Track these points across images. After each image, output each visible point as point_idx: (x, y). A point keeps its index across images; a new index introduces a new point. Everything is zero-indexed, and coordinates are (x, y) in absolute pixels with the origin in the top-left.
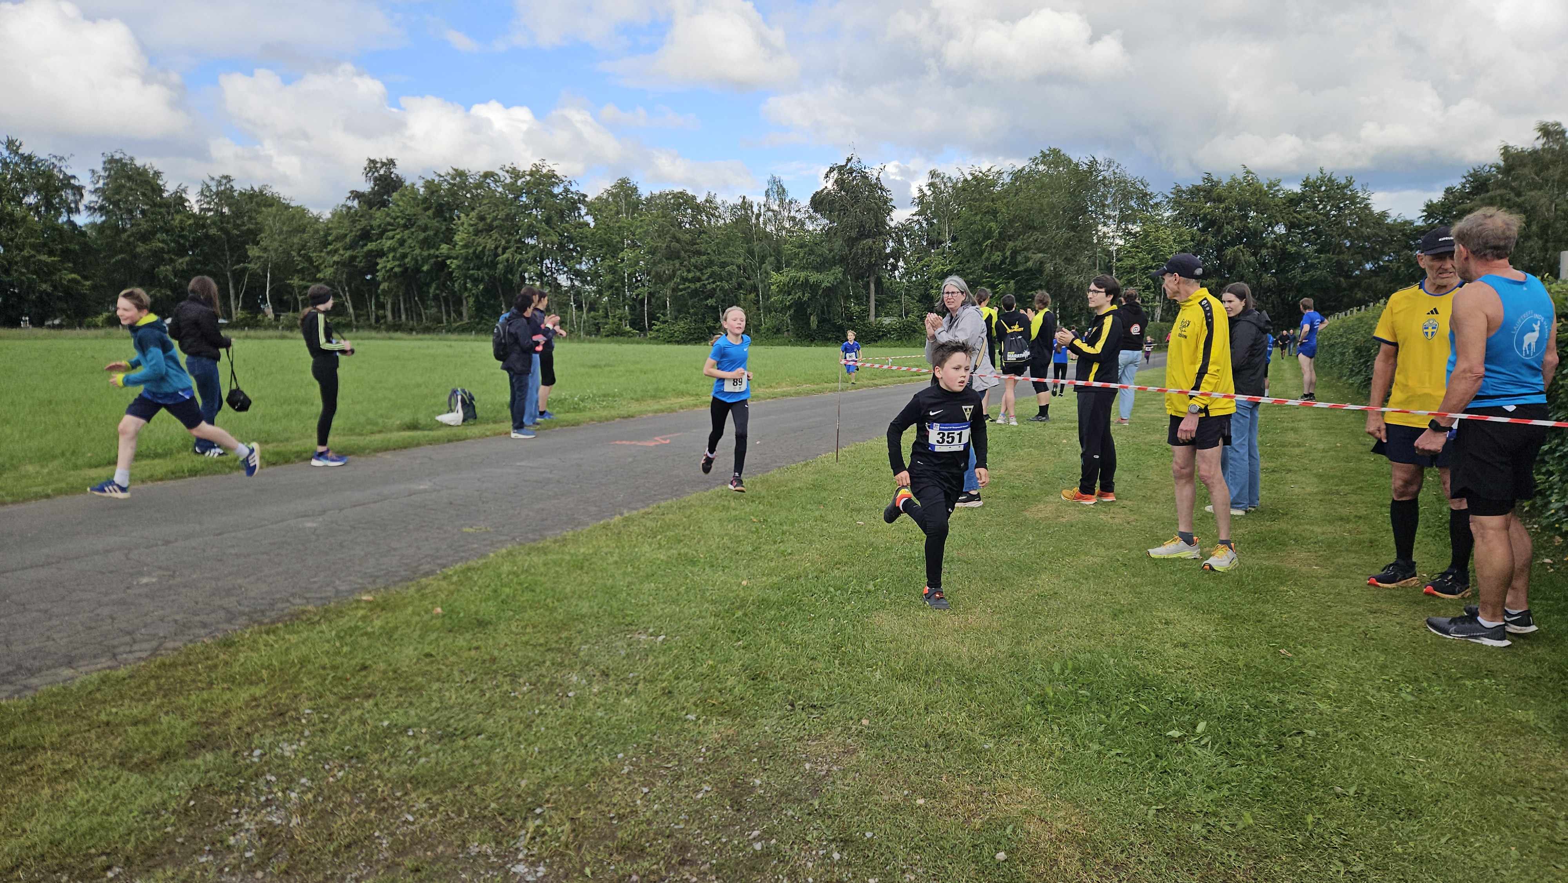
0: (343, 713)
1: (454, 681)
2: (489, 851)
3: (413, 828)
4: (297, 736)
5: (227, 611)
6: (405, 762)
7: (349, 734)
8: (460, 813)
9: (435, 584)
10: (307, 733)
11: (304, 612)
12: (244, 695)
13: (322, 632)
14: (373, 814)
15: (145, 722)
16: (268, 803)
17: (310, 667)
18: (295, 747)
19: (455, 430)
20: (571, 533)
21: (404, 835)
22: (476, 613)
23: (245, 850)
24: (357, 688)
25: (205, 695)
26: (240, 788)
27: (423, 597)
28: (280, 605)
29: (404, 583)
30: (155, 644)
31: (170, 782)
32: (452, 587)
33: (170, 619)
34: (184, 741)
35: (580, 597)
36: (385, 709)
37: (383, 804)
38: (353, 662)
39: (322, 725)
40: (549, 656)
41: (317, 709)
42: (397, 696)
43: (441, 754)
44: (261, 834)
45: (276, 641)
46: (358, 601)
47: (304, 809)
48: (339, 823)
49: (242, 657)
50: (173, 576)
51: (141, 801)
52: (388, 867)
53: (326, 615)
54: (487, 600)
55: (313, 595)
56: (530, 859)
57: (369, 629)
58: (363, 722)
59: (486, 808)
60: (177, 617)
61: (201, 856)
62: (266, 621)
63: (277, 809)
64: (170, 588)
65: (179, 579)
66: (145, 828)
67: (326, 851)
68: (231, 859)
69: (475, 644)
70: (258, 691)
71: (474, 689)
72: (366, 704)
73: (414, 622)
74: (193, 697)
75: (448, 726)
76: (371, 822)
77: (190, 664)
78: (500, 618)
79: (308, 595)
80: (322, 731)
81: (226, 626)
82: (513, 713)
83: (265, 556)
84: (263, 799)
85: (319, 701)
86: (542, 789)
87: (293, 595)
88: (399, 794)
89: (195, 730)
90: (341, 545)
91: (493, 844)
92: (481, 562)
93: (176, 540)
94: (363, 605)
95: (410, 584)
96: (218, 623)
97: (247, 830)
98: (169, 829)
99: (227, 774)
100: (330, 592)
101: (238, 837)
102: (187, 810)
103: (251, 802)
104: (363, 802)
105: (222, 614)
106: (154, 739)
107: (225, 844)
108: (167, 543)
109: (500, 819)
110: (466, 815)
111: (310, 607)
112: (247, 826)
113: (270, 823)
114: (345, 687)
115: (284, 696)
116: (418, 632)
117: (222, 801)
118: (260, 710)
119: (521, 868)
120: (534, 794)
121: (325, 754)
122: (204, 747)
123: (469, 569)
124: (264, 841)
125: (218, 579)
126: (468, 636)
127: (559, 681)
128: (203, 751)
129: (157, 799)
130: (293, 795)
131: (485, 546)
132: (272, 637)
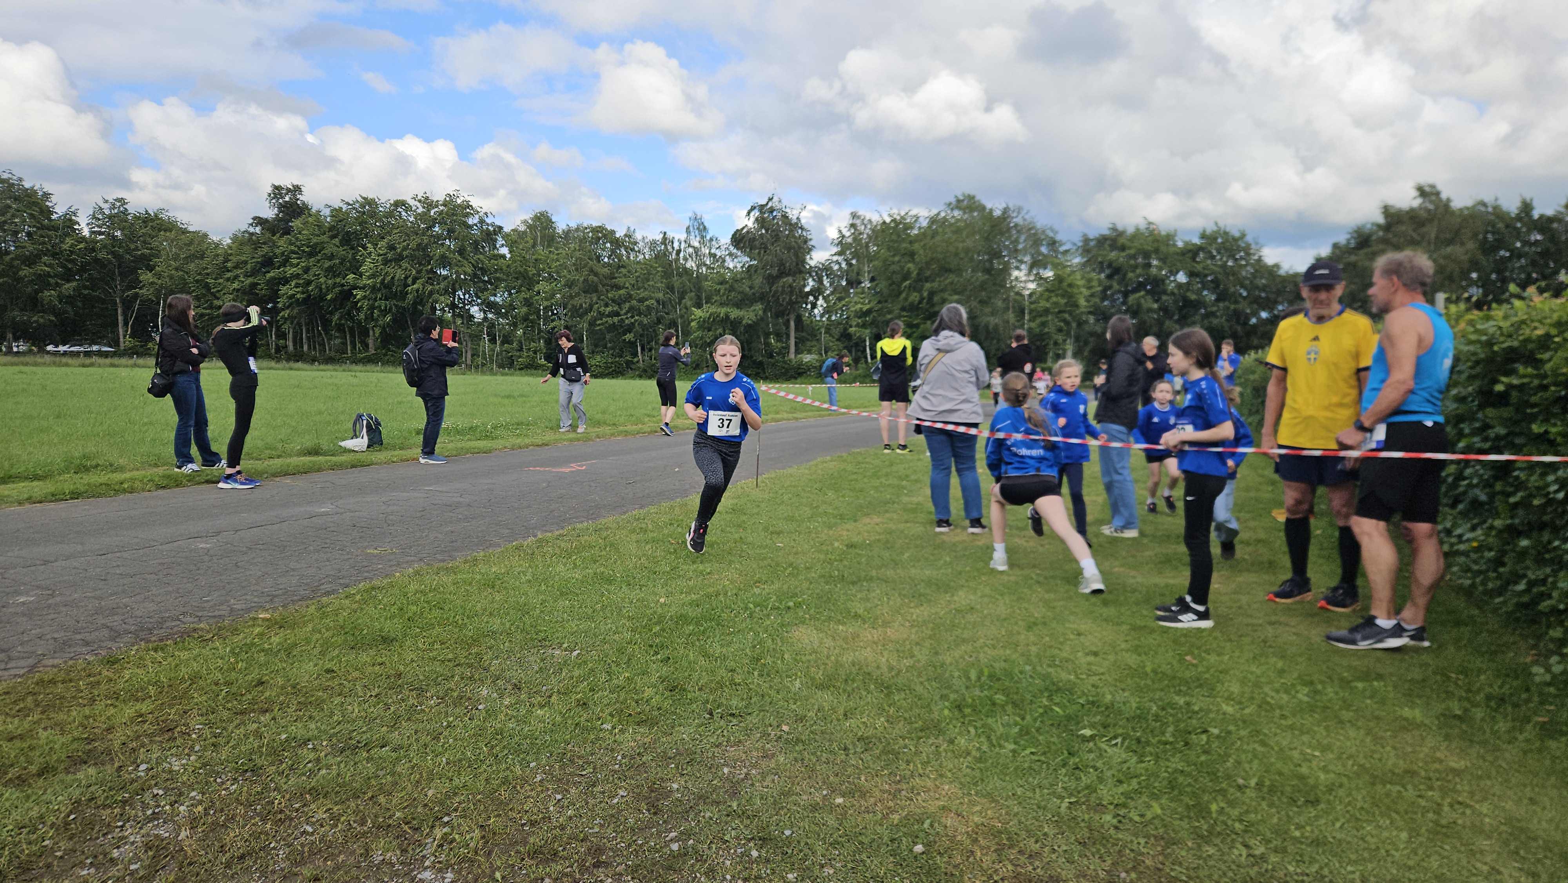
0: (237, 727)
1: (356, 694)
2: (394, 859)
3: (313, 838)
4: (187, 751)
5: (111, 629)
6: (304, 774)
7: (243, 748)
8: (363, 823)
9: (337, 602)
10: (197, 748)
11: (195, 630)
12: (129, 711)
13: (216, 649)
14: (268, 826)
15: (21, 737)
16: (155, 816)
17: (201, 682)
18: (184, 762)
19: (358, 456)
20: (482, 554)
21: (302, 845)
22: (381, 630)
23: (130, 862)
24: (253, 702)
25: (87, 711)
26: (124, 802)
27: (324, 615)
28: (168, 624)
29: (304, 603)
30: (31, 661)
31: (49, 796)
32: (355, 606)
33: (48, 637)
34: (63, 757)
35: (491, 614)
36: (283, 722)
37: (279, 816)
38: (249, 678)
39: (214, 740)
40: (457, 670)
41: (210, 725)
42: (296, 711)
43: (342, 765)
44: (148, 847)
45: (165, 658)
46: (255, 619)
47: (193, 822)
48: (232, 835)
49: (127, 674)
50: (53, 596)
51: (16, 815)
52: (285, 877)
53: (219, 633)
54: (392, 617)
55: (205, 613)
56: (437, 865)
57: (266, 646)
58: (259, 735)
59: (390, 817)
60: (56, 636)
61: (82, 868)
62: (153, 639)
63: (165, 822)
64: (49, 607)
65: (58, 599)
66: (20, 842)
67: (218, 862)
68: (114, 871)
69: (379, 660)
70: (144, 707)
71: (378, 703)
72: (262, 719)
73: (314, 639)
74: (74, 713)
75: (350, 739)
76: (267, 834)
77: (71, 681)
78: (405, 635)
79: (200, 614)
80: (213, 745)
81: (110, 644)
82: (421, 726)
83: (153, 576)
84: (149, 812)
85: (211, 717)
86: (450, 798)
87: (183, 614)
88: (297, 806)
89: (75, 745)
90: (236, 565)
91: (398, 852)
92: (385, 581)
93: (56, 561)
94: (260, 622)
95: (310, 602)
96: (100, 641)
97: (133, 843)
98: (46, 843)
99: (111, 789)
100: (224, 610)
101: (122, 849)
102: (67, 824)
103: (136, 816)
104: (258, 815)
105: (106, 632)
106: (31, 754)
107: (109, 857)
108: (46, 563)
109: (406, 828)
110: (369, 823)
111: (202, 625)
112: (132, 839)
113: (157, 836)
114: (240, 702)
115: (173, 711)
116: (318, 649)
117: (105, 813)
118: (146, 726)
119: (427, 875)
120: (441, 803)
121: (219, 768)
122: (85, 763)
123: (373, 588)
124: (150, 853)
125: (102, 599)
126: (372, 652)
127: (468, 695)
128: (85, 767)
129: (34, 813)
130: (182, 808)
131: (391, 566)
132: (160, 653)
